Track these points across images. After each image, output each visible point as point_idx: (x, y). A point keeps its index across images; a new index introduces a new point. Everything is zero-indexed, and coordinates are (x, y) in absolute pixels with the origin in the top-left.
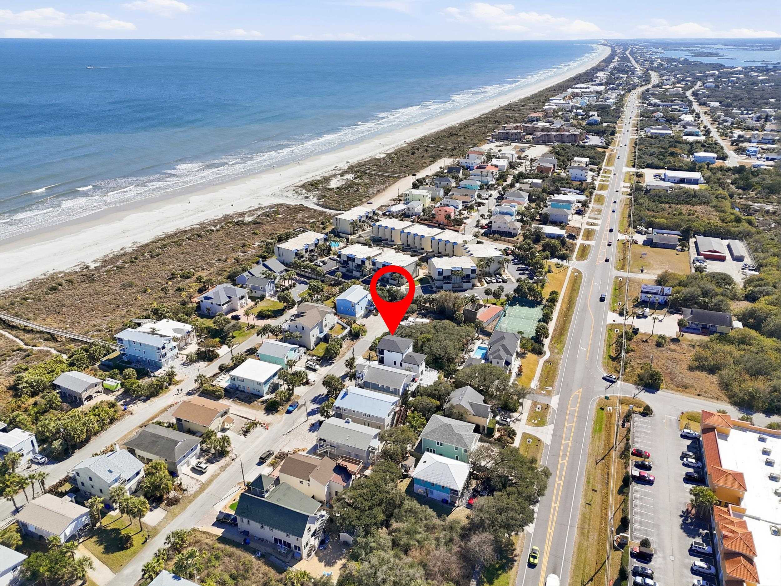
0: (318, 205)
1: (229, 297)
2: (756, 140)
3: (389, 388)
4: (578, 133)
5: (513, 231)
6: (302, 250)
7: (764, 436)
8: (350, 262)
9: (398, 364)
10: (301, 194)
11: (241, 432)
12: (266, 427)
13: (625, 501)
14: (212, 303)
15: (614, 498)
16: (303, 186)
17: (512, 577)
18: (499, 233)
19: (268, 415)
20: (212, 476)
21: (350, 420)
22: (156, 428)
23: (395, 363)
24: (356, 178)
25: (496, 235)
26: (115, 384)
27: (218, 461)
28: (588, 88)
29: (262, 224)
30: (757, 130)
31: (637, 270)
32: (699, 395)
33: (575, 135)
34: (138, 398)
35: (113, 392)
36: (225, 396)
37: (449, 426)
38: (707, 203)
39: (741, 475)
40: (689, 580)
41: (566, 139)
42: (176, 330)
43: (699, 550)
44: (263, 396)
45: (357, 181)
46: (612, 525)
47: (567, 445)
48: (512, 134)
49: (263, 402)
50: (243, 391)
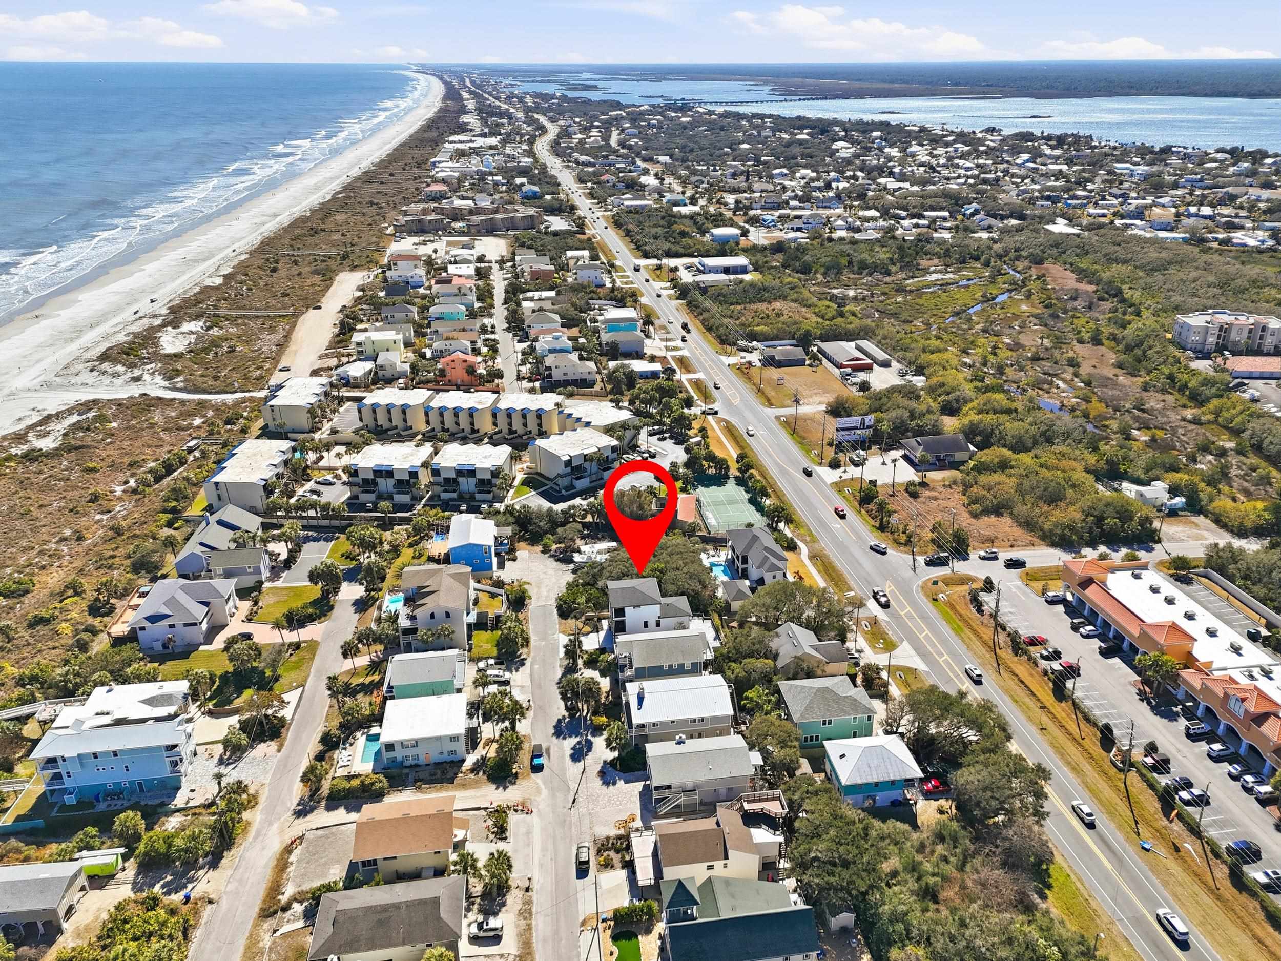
0: (175, 389)
1: (206, 604)
2: (759, 206)
3: (681, 666)
4: (532, 213)
5: (589, 377)
6: (271, 477)
7: (1137, 572)
8: (379, 480)
9: (652, 624)
10: (116, 375)
11: (492, 837)
12: (524, 808)
13: (1076, 706)
14: (172, 626)
15: (1061, 710)
16: (104, 357)
17: (1064, 865)
18: (566, 383)
19: (505, 788)
20: (520, 935)
21: (684, 737)
22: (352, 898)
23: (646, 625)
24: (209, 328)
25: (570, 388)
26: (111, 859)
27: (504, 904)
28: (471, 141)
29: (88, 447)
30: (745, 192)
31: (789, 402)
32: (1012, 546)
33: (532, 216)
34: (191, 865)
35: (112, 877)
36: (391, 786)
37: (825, 690)
38: (785, 298)
39: (1174, 623)
40: (1220, 771)
41: (521, 224)
42: (151, 702)
43: (1198, 732)
44: (463, 761)
45: (215, 332)
46: (1093, 744)
47: (946, 661)
48: (430, 221)
49: (475, 769)
50: (417, 766)
